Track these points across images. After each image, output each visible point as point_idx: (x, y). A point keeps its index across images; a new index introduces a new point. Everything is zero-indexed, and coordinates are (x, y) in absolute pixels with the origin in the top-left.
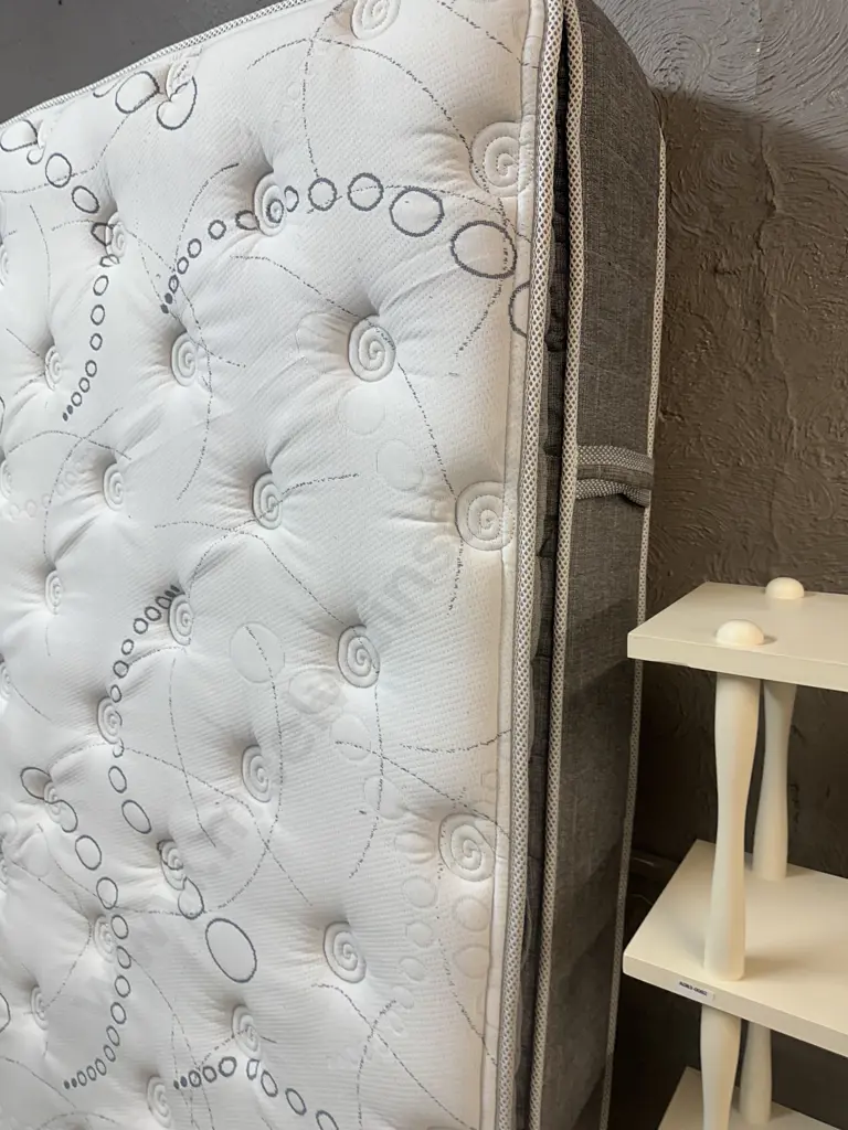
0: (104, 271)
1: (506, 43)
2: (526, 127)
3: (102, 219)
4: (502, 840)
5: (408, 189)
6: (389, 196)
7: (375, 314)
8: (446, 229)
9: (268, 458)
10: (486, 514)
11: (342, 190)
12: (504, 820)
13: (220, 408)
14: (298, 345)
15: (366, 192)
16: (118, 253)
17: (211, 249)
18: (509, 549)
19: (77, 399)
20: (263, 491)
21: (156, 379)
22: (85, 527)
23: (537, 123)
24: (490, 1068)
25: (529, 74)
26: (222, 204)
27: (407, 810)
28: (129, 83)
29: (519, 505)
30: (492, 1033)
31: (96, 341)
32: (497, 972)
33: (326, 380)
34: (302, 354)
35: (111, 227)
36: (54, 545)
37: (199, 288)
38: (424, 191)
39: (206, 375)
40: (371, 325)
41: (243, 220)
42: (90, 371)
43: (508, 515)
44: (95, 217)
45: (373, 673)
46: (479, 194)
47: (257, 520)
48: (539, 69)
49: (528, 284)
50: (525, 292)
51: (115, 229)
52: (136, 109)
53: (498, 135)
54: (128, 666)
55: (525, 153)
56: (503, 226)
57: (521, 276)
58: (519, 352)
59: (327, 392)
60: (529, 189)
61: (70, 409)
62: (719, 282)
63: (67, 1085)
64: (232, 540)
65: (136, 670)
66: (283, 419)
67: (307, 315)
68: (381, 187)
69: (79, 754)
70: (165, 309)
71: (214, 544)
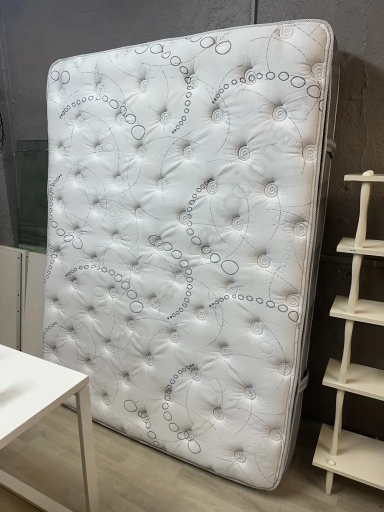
0: (189, 91)
1: (322, 45)
2: (324, 64)
3: (188, 75)
4: (310, 226)
5: (296, 77)
6: (291, 78)
7: (282, 105)
8: (306, 86)
9: (247, 142)
10: (310, 152)
11: (277, 75)
12: (310, 222)
13: (232, 129)
14: (260, 112)
15: (284, 76)
16: (192, 86)
17: (232, 87)
18: (315, 161)
19: (178, 127)
20: (243, 150)
21: (207, 122)
22: (179, 164)
23: (327, 64)
24: (304, 277)
25: (326, 52)
26: (237, 76)
27: (287, 221)
28: (206, 37)
29: (318, 150)
30: (305, 270)
31: (186, 111)
32: (307, 256)
33: (267, 121)
34: (262, 114)
35: (191, 78)
36: (165, 170)
37: (227, 97)
38: (301, 77)
39: (228, 121)
40: (280, 108)
41: (242, 80)
42: (184, 119)
43: (315, 152)
44: (186, 75)
45: (275, 193)
46: (313, 79)
47: (239, 158)
48: (329, 52)
49: (323, 100)
50: (322, 102)
51: (192, 79)
52: (208, 47)
53: (318, 66)
54: (194, 201)
55: (324, 70)
56: (319, 87)
58: (320, 115)
59: (268, 124)
60: (324, 79)
61: (175, 130)
62: (351, 102)
63: (168, 318)
64: (234, 163)
65: (197, 202)
66: (255, 131)
67: (262, 106)
68: (288, 75)
69: (174, 228)
70: (213, 102)
71: (229, 165)
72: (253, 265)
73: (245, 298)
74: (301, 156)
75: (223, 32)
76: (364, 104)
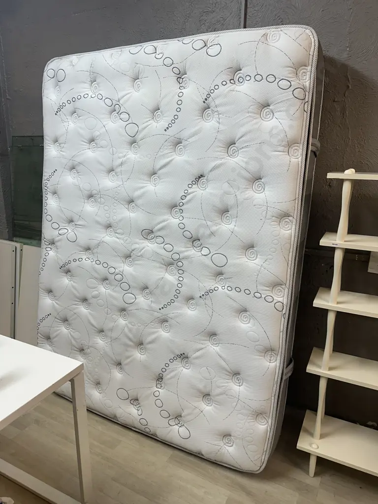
0: (180, 91)
1: (308, 50)
2: (309, 68)
3: (180, 76)
4: (294, 221)
5: (283, 79)
6: (277, 80)
7: (269, 106)
8: (292, 89)
9: (236, 140)
10: (296, 151)
11: (264, 77)
12: (295, 217)
13: (222, 127)
14: (248, 112)
15: (271, 79)
16: (184, 86)
17: (222, 88)
18: (300, 159)
19: (170, 125)
20: (232, 148)
21: (199, 120)
22: (171, 161)
23: (312, 67)
24: (289, 270)
25: (311, 57)
26: (226, 78)
27: (273, 217)
28: (197, 40)
29: (303, 149)
30: (290, 262)
31: (178, 110)
32: (291, 250)
33: (255, 121)
34: (250, 114)
35: (183, 79)
36: (158, 167)
37: (218, 97)
38: (287, 80)
39: (218, 120)
40: (268, 108)
41: (231, 81)
42: (176, 117)
43: (300, 151)
44: (179, 76)
45: (263, 190)
46: (298, 81)
47: (229, 156)
48: (313, 56)
49: (308, 102)
50: (307, 103)
51: (184, 80)
52: (199, 50)
53: (303, 69)
54: (186, 197)
55: (309, 73)
56: (304, 89)
57: (306, 100)
58: (305, 116)
59: (256, 123)
60: (309, 82)
61: (168, 128)
62: (335, 104)
63: (160, 309)
64: (223, 161)
65: (188, 197)
66: (243, 130)
67: (251, 106)
68: (275, 78)
69: (166, 222)
70: (204, 102)
71: (218, 162)
72: (240, 258)
73: (234, 290)
74: (286, 154)
75: (214, 35)
76: (347, 106)
